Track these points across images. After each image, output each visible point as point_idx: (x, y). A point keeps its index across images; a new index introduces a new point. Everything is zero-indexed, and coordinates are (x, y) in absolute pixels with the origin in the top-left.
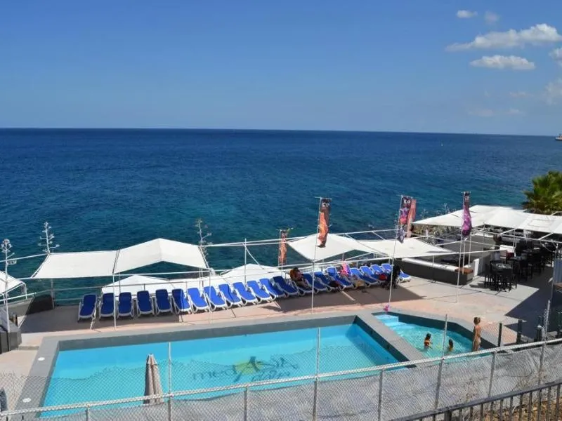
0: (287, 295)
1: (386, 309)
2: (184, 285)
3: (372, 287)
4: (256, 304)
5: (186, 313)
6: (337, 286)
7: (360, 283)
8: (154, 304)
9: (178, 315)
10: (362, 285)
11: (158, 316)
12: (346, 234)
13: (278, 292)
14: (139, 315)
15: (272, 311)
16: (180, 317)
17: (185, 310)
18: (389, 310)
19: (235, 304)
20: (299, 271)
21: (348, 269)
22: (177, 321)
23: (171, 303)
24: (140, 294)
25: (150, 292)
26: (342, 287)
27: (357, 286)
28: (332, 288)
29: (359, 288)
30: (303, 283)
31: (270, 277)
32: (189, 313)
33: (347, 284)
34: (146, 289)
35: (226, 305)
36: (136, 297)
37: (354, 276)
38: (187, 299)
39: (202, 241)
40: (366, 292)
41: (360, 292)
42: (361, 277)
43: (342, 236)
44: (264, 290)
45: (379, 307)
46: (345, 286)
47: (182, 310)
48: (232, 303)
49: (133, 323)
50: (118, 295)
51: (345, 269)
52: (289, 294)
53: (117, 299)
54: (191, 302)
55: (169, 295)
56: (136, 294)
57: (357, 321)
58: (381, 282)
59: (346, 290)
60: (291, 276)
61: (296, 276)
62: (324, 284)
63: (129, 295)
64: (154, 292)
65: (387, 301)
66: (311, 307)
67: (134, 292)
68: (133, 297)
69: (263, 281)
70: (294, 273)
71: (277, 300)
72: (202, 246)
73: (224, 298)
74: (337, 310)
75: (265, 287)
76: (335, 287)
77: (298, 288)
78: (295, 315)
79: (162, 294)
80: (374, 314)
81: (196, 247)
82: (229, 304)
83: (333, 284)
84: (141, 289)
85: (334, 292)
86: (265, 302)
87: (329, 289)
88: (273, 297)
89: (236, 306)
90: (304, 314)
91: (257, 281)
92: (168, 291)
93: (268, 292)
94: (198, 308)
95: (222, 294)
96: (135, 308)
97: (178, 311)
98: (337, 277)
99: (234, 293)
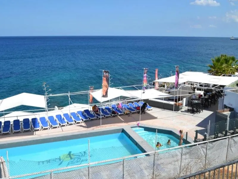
0: (90, 119)
1: (138, 125)
2: (38, 116)
3: (133, 113)
4: (74, 124)
5: (38, 130)
6: (116, 114)
7: (127, 112)
8: (22, 126)
9: (34, 131)
10: (128, 113)
11: (23, 132)
12: (120, 87)
13: (86, 118)
14: (13, 132)
15: (82, 128)
16: (35, 132)
17: (37, 129)
18: (140, 125)
19: (63, 124)
20: (96, 107)
21: (122, 105)
22: (33, 134)
23: (30, 126)
24: (15, 121)
25: (20, 120)
26: (118, 114)
27: (125, 113)
28: (113, 115)
29: (127, 114)
30: (99, 113)
31: (83, 110)
32: (40, 130)
33: (120, 112)
34: (18, 119)
35: (58, 125)
36: (13, 123)
37: (125, 108)
38: (39, 123)
39: (46, 94)
40: (130, 116)
41: (127, 116)
42: (128, 108)
43: (118, 88)
44: (79, 117)
45: (135, 123)
46: (119, 114)
47: (36, 129)
48: (61, 124)
49: (10, 137)
50: (4, 122)
51: (120, 105)
52: (91, 118)
53: (3, 124)
54: (41, 125)
55: (30, 121)
56: (13, 121)
57: (123, 131)
58: (137, 111)
59: (120, 115)
60: (93, 109)
61: (95, 109)
62: (109, 113)
63: (9, 122)
64: (22, 120)
65: (139, 121)
66: (100, 125)
67: (12, 120)
68: (11, 123)
69: (78, 112)
70: (94, 107)
71: (85, 121)
72: (46, 96)
73: (58, 122)
74: (114, 126)
75: (79, 115)
76: (114, 114)
77: (96, 115)
78: (93, 129)
79: (26, 121)
80: (132, 127)
81: (43, 96)
82: (60, 125)
83: (114, 112)
84: (16, 119)
85: (114, 116)
86: (79, 123)
87: (111, 115)
88: (83, 120)
89: (64, 126)
90: (97, 129)
91: (76, 112)
92: (30, 119)
93: (80, 118)
94: (44, 128)
95: (57, 120)
96: (12, 128)
97: (33, 129)
98: (116, 109)
99: (64, 119)
